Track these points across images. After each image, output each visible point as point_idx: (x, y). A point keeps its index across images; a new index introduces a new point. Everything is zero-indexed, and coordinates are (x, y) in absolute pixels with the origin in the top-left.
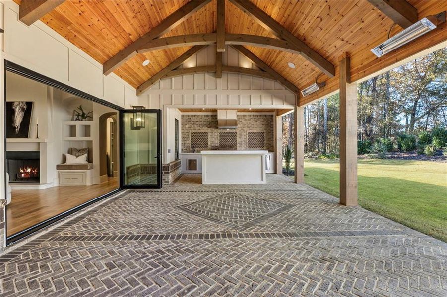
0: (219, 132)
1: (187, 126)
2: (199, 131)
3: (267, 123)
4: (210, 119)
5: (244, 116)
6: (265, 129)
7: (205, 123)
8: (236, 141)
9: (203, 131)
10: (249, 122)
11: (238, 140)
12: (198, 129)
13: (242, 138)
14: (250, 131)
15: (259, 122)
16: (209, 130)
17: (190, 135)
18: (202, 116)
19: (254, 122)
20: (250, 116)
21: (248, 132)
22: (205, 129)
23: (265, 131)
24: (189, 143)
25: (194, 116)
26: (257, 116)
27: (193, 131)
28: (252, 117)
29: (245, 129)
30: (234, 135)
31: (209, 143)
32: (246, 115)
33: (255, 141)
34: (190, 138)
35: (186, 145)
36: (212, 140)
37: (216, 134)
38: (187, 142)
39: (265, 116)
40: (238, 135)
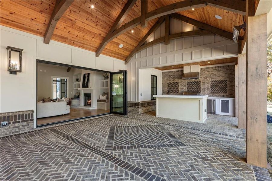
0: (187, 82)
1: (165, 79)
2: (173, 82)
3: (230, 72)
4: (180, 73)
5: (207, 68)
6: (228, 78)
7: (177, 76)
8: (200, 88)
9: (176, 82)
10: (211, 72)
11: (202, 87)
12: (172, 80)
13: (205, 85)
14: (213, 80)
15: (221, 72)
16: (180, 81)
17: (167, 84)
18: (175, 71)
19: (216, 72)
20: (213, 67)
21: (210, 81)
22: (176, 80)
23: (228, 79)
24: (166, 90)
25: (170, 72)
26: (219, 67)
27: (169, 82)
28: (214, 68)
29: (208, 79)
30: (198, 83)
31: (179, 90)
32: (208, 68)
33: (218, 88)
34: (167, 86)
35: (165, 91)
36: (182, 88)
37: (184, 83)
38: (166, 89)
39: (228, 66)
40: (202, 84)
